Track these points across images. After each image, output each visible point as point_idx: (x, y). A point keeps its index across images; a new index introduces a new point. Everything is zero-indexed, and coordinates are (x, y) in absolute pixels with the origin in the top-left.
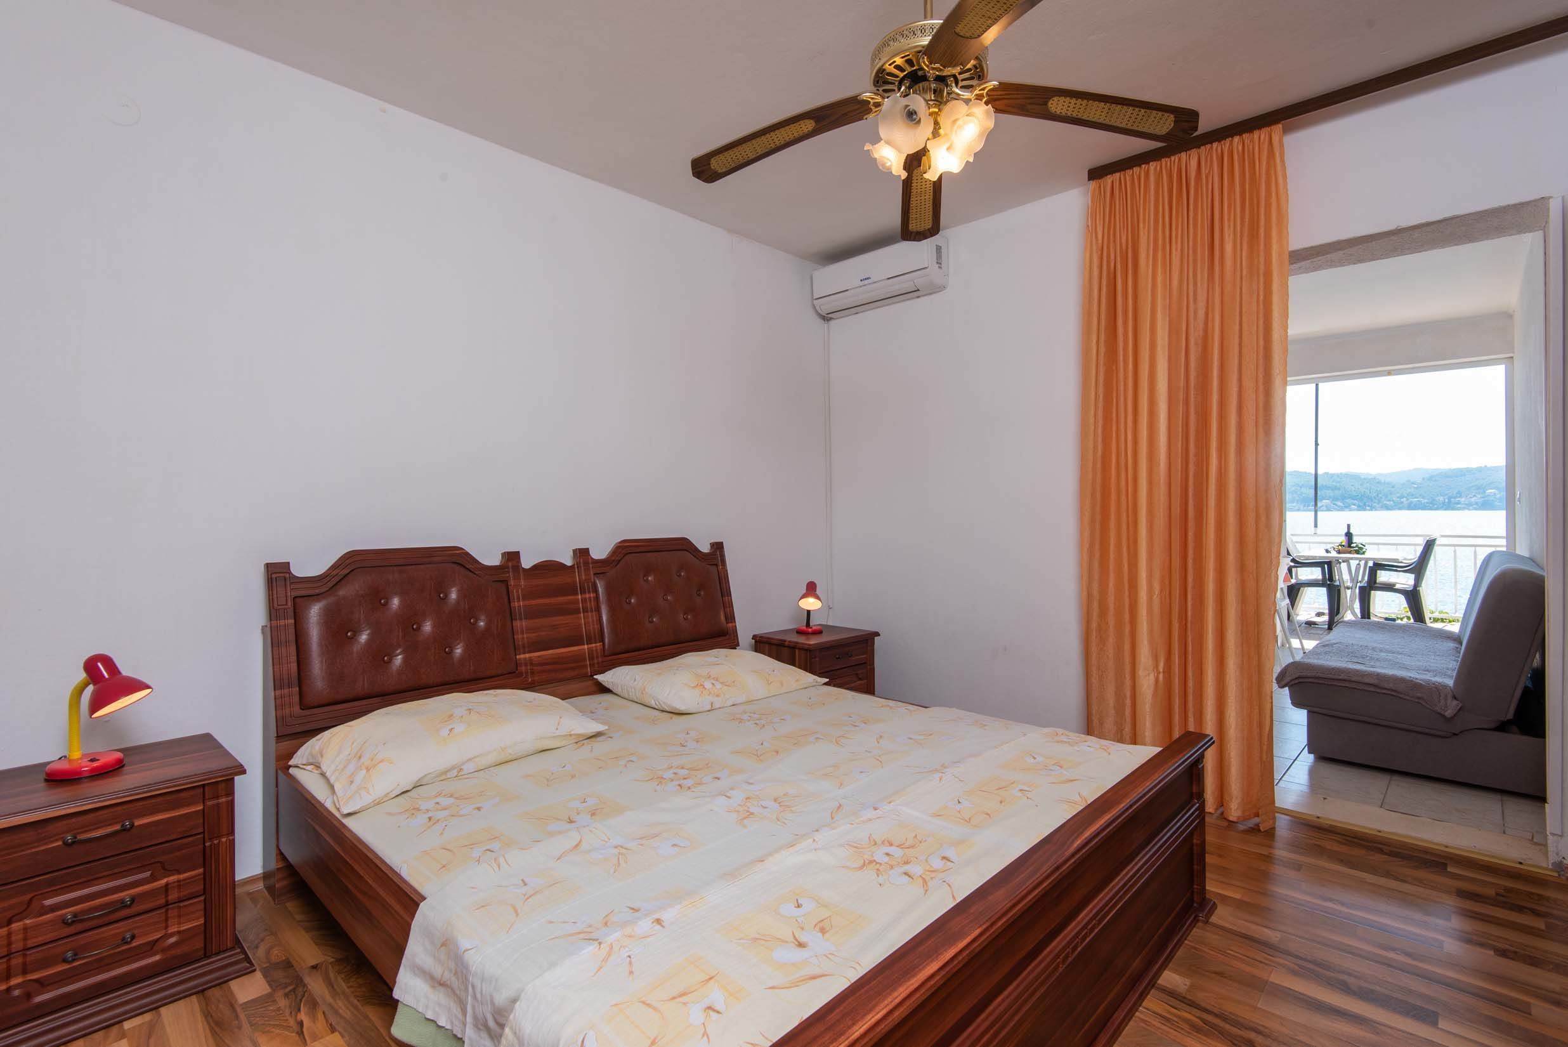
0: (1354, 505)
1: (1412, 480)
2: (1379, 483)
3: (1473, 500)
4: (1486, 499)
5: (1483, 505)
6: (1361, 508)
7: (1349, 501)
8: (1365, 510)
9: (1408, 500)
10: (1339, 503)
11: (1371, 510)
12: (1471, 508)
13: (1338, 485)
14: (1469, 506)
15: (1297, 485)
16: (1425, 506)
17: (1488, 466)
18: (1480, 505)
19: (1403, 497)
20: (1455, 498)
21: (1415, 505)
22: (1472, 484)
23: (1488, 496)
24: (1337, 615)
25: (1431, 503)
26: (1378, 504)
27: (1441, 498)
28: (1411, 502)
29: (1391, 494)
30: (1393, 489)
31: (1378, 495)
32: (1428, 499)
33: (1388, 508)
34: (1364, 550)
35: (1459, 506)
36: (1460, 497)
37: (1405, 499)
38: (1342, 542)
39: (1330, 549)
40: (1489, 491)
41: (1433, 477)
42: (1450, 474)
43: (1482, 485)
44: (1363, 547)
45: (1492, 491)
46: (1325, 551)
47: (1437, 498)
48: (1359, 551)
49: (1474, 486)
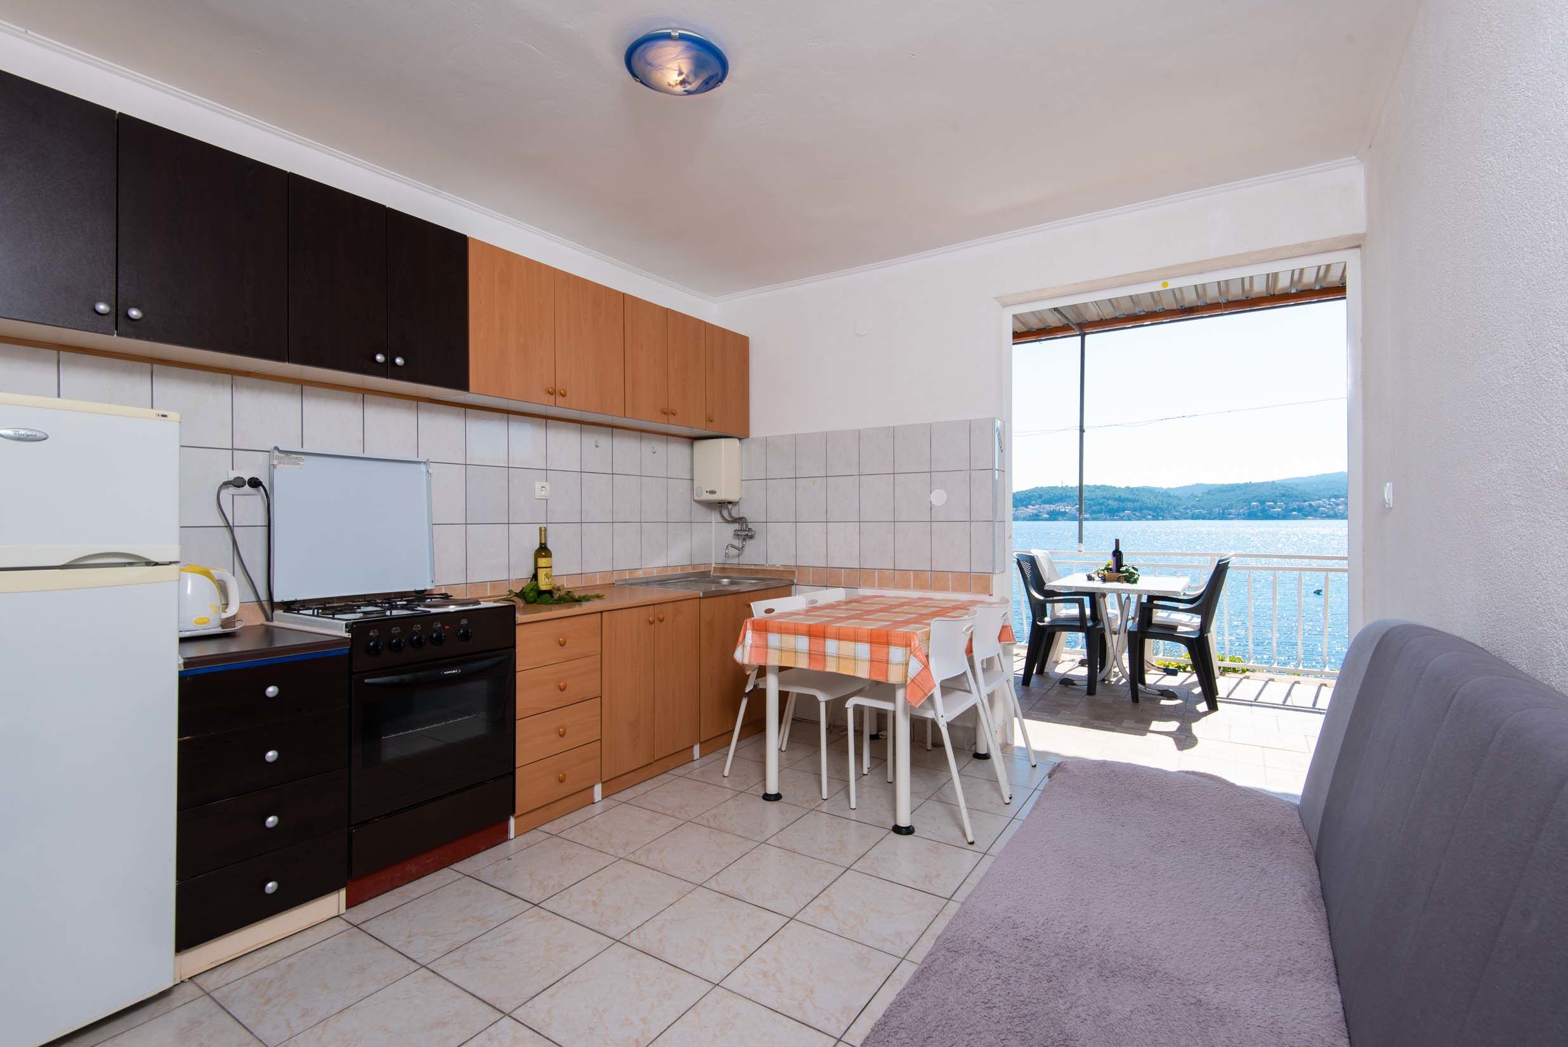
0: (1150, 515)
1: (1195, 494)
2: (1169, 496)
3: (1241, 511)
4: (1251, 510)
5: (1248, 515)
6: (1155, 518)
7: (1145, 512)
8: (1158, 519)
9: (1191, 511)
10: (1138, 514)
11: (1163, 519)
13: (1137, 498)
14: (1239, 517)
15: (1104, 498)
16: (1205, 516)
17: (1253, 482)
18: (1246, 515)
19: (1187, 508)
20: (1228, 509)
21: (1197, 516)
22: (1241, 498)
24: (1101, 670)
25: (1210, 513)
26: (1169, 514)
27: (1217, 509)
28: (1194, 513)
29: (1179, 505)
30: (1179, 501)
31: (1168, 507)
32: (1207, 510)
33: (1176, 518)
34: (1136, 576)
35: (1231, 516)
37: (1189, 510)
38: (1109, 565)
39: (1093, 575)
40: (1253, 504)
41: (1211, 491)
42: (1224, 489)
43: (1248, 499)
44: (1135, 572)
45: (1255, 503)
46: (1086, 578)
47: (1214, 510)
48: (1130, 578)
49: (1242, 499)
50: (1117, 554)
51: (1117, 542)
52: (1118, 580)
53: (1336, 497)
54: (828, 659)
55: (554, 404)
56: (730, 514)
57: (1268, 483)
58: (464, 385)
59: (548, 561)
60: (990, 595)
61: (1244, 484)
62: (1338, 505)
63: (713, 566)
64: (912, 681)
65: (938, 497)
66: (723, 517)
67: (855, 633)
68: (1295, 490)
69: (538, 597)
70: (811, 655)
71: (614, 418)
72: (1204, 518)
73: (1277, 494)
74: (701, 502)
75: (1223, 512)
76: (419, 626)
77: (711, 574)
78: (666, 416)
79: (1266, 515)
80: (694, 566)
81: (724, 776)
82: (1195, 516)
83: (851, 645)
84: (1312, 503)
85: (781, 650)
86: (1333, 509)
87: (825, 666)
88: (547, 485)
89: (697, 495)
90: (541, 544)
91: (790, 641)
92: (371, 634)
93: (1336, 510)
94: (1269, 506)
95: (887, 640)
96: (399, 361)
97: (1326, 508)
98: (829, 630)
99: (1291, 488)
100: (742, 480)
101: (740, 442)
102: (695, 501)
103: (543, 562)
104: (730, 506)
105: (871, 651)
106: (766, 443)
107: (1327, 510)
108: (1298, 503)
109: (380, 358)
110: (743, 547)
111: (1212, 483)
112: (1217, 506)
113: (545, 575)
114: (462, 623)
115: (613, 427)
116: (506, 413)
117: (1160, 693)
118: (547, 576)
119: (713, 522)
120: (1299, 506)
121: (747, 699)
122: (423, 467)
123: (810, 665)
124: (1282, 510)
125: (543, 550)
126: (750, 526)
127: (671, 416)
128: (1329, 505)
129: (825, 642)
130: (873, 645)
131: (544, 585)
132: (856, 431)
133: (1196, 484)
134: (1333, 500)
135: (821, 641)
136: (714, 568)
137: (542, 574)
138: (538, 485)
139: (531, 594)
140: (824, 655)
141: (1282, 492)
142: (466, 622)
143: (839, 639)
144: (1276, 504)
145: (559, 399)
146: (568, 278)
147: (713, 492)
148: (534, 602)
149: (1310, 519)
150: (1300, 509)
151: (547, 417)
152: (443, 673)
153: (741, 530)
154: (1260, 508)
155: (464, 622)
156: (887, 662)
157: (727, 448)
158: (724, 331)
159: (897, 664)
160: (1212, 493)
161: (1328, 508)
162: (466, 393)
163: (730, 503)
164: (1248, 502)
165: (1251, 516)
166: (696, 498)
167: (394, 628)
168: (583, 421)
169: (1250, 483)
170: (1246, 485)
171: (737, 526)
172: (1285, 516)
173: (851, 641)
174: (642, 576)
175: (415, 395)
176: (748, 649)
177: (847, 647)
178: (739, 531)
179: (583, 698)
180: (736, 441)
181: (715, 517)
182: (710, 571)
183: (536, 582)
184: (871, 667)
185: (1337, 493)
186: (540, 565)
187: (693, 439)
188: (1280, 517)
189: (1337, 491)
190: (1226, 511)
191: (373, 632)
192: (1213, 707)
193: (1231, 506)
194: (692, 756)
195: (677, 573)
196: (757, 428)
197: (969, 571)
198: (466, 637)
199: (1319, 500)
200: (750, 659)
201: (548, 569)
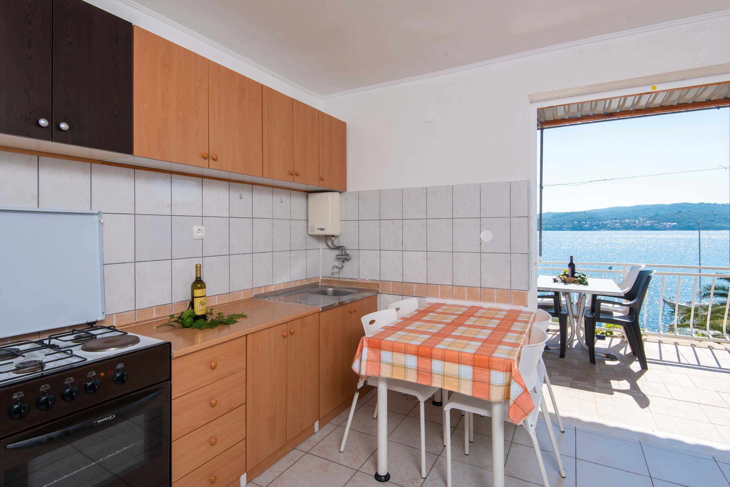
3: (569, 226)
12: (568, 230)
14: (568, 229)
16: (552, 229)
17: (575, 212)
20: (563, 225)
23: (575, 224)
27: (558, 225)
28: (546, 227)
34: (586, 280)
35: (564, 229)
36: (565, 225)
38: (565, 272)
39: (557, 279)
40: (575, 222)
41: (554, 216)
42: (561, 215)
43: (572, 220)
44: (584, 277)
45: (576, 222)
46: (553, 280)
47: (556, 225)
48: (582, 281)
49: (569, 220)
50: (572, 265)
51: (571, 258)
52: (574, 282)
53: (615, 219)
54: (434, 376)
55: (208, 167)
56: (333, 243)
57: (582, 212)
58: (129, 150)
59: (202, 292)
60: (526, 306)
61: (571, 212)
62: (616, 223)
63: (321, 278)
64: (515, 402)
65: (486, 236)
66: (328, 245)
67: (459, 357)
68: (595, 215)
69: (194, 322)
70: (419, 372)
71: (254, 177)
72: (551, 230)
73: (587, 217)
74: (312, 236)
75: (561, 227)
76: (71, 378)
77: (320, 284)
78: (292, 177)
79: (581, 228)
80: (308, 280)
81: (340, 452)
82: (547, 228)
83: (456, 366)
84: (604, 222)
85: (392, 365)
86: (614, 225)
87: (431, 381)
88: (203, 228)
89: (311, 231)
90: (197, 278)
91: (400, 358)
92: (15, 397)
93: (615, 226)
94: (583, 224)
95: (489, 365)
96: (64, 126)
97: (610, 224)
98: (435, 352)
99: (593, 215)
100: (341, 221)
101: (340, 195)
102: (309, 235)
103: (198, 293)
104: (333, 238)
105: (474, 373)
106: (359, 195)
107: (611, 226)
108: (597, 222)
109: (43, 122)
110: (342, 267)
111: (555, 212)
112: (557, 224)
113: (200, 303)
114: (118, 367)
115: (253, 184)
116: (169, 173)
117: (606, 356)
118: (202, 304)
119: (321, 249)
120: (597, 224)
121: (358, 393)
122: (96, 218)
123: (418, 379)
124: (589, 225)
125: (199, 283)
126: (348, 252)
127: (296, 177)
128: (612, 223)
129: (431, 362)
130: (475, 368)
131: (199, 310)
132: (424, 188)
133: (547, 213)
134: (614, 221)
135: (428, 361)
136: (321, 280)
137: (197, 302)
138: (195, 228)
139: (188, 320)
140: (431, 373)
141: (589, 217)
142: (122, 366)
143: (445, 361)
144: (586, 222)
145: (212, 162)
146: (219, 68)
147: (322, 229)
148: (191, 326)
149: (602, 230)
150: (598, 225)
151: (202, 177)
152: (97, 423)
153: (341, 255)
154: (578, 225)
155: (120, 366)
156: (489, 383)
157: (333, 198)
158: (331, 117)
159: (498, 386)
160: (555, 217)
161: (611, 225)
162: (131, 156)
163: (333, 236)
164: (572, 221)
165: (574, 229)
166: (310, 233)
167: (43, 386)
168: (230, 180)
169: (574, 212)
170: (572, 213)
171: (337, 252)
172: (591, 229)
173: (455, 362)
174: (273, 290)
175: (90, 158)
176: (364, 364)
177: (452, 368)
178: (339, 255)
179: (231, 408)
180: (337, 195)
181: (322, 245)
182: (319, 282)
183: (193, 310)
184: (474, 386)
185: (616, 217)
186: (195, 295)
187: (308, 192)
188: (588, 229)
189: (616, 216)
190: (562, 226)
191: (18, 394)
192: (644, 367)
193: (564, 224)
194: (314, 430)
195: (298, 285)
196: (352, 185)
197: (509, 288)
198: (121, 379)
199: (607, 221)
200: (366, 371)
201: (203, 298)
